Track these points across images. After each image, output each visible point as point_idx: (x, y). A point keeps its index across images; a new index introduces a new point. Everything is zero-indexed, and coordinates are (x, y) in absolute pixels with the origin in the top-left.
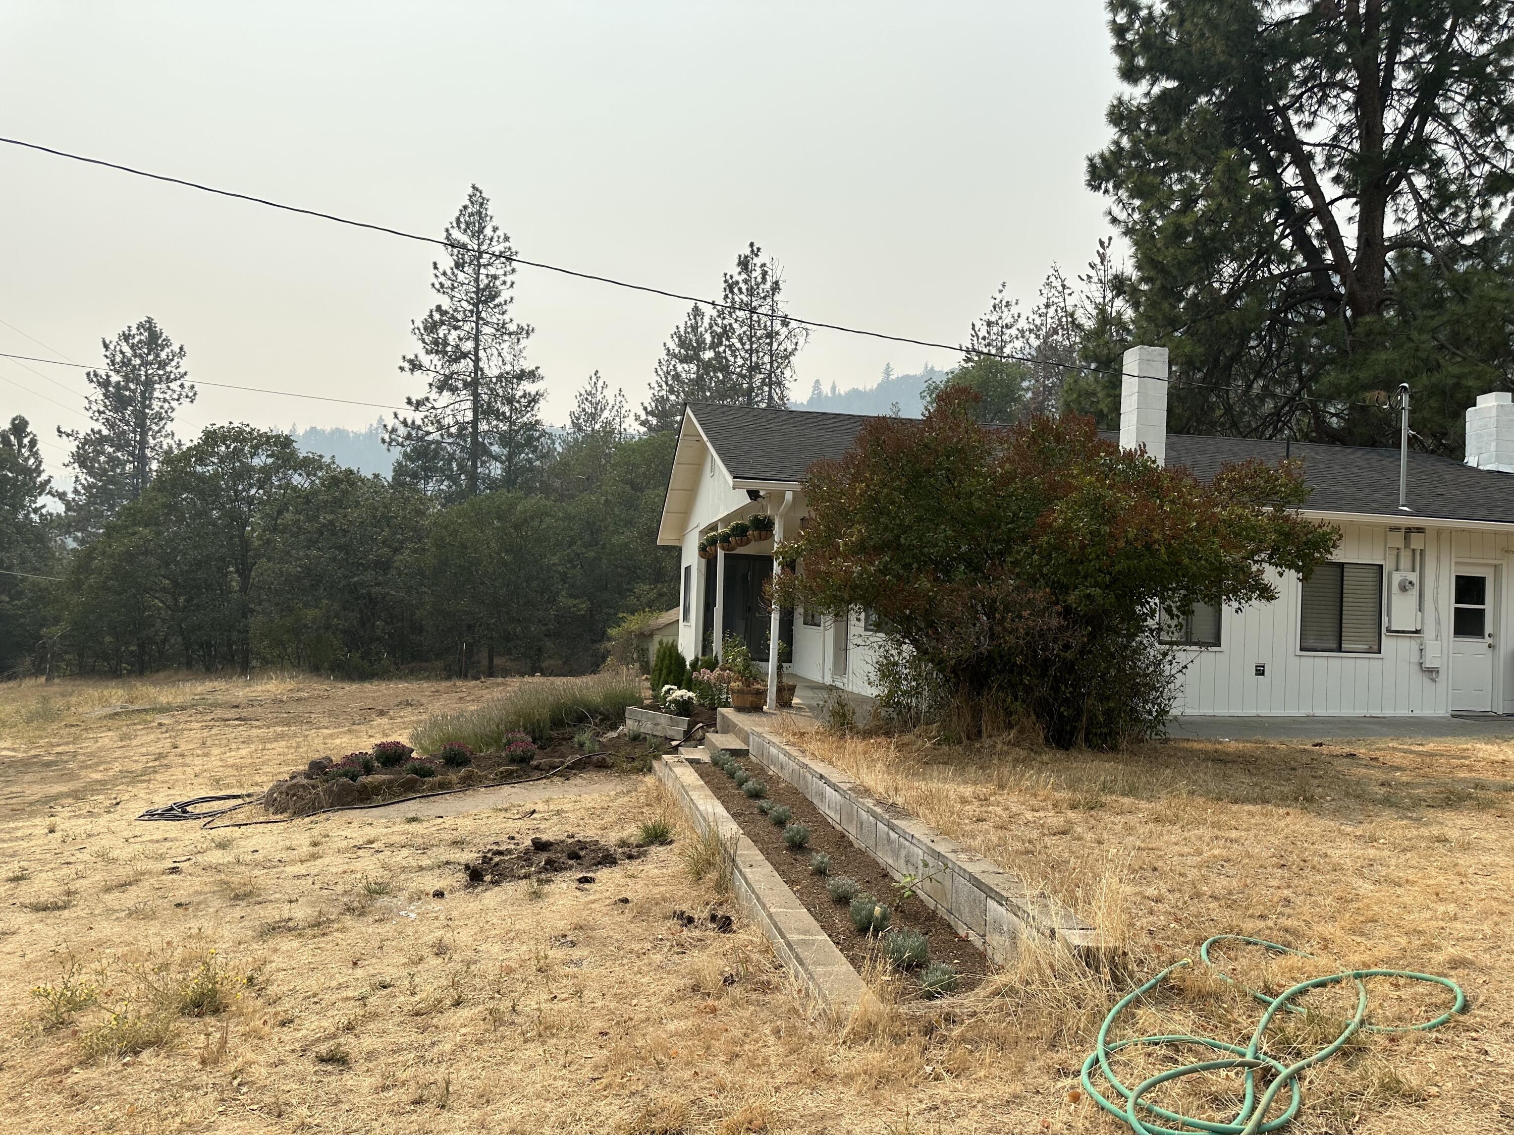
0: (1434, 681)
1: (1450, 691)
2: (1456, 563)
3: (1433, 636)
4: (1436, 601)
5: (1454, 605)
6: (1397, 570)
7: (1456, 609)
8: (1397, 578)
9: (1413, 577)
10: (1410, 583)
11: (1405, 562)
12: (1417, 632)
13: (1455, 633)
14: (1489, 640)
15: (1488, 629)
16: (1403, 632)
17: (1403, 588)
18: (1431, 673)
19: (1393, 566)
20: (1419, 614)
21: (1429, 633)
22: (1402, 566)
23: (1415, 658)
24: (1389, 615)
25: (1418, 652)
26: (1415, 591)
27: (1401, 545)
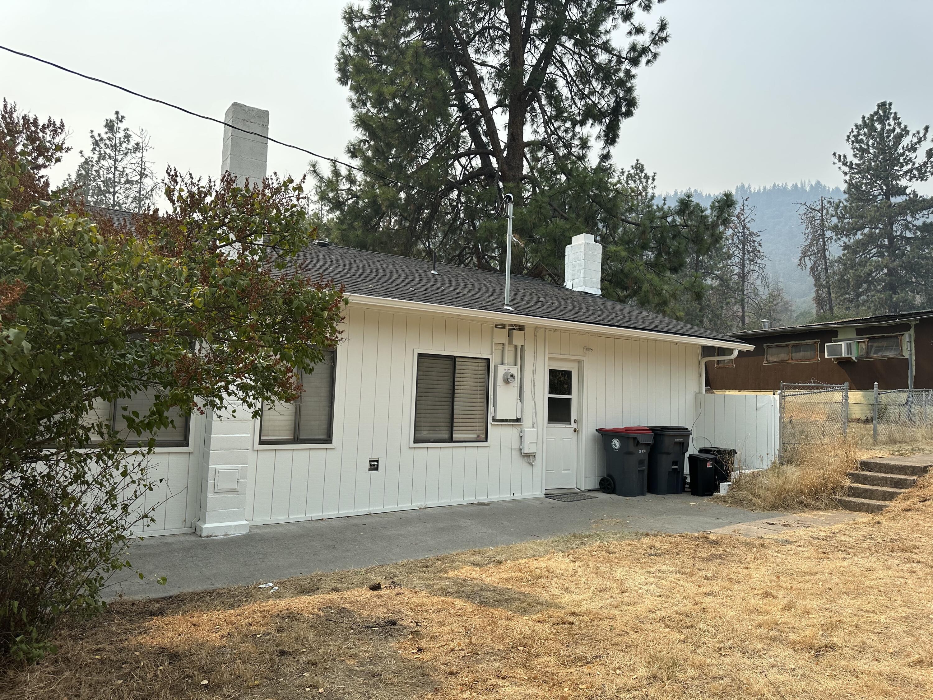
0: (531, 464)
1: (544, 472)
2: (550, 359)
3: (531, 424)
4: (533, 393)
5: (547, 395)
6: (502, 364)
7: (549, 398)
8: (501, 371)
9: (515, 370)
10: (512, 376)
11: (509, 357)
12: (518, 420)
13: (549, 420)
14: (574, 426)
15: (574, 416)
16: (507, 421)
17: (506, 381)
18: (529, 457)
19: (499, 360)
20: (519, 404)
21: (527, 422)
22: (506, 361)
23: (516, 445)
24: (494, 405)
25: (519, 438)
26: (515, 384)
27: (505, 340)
